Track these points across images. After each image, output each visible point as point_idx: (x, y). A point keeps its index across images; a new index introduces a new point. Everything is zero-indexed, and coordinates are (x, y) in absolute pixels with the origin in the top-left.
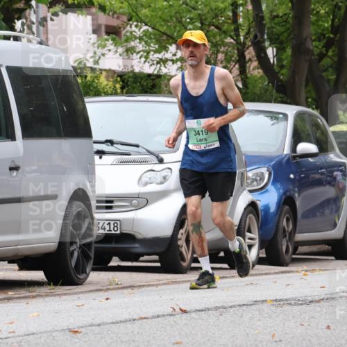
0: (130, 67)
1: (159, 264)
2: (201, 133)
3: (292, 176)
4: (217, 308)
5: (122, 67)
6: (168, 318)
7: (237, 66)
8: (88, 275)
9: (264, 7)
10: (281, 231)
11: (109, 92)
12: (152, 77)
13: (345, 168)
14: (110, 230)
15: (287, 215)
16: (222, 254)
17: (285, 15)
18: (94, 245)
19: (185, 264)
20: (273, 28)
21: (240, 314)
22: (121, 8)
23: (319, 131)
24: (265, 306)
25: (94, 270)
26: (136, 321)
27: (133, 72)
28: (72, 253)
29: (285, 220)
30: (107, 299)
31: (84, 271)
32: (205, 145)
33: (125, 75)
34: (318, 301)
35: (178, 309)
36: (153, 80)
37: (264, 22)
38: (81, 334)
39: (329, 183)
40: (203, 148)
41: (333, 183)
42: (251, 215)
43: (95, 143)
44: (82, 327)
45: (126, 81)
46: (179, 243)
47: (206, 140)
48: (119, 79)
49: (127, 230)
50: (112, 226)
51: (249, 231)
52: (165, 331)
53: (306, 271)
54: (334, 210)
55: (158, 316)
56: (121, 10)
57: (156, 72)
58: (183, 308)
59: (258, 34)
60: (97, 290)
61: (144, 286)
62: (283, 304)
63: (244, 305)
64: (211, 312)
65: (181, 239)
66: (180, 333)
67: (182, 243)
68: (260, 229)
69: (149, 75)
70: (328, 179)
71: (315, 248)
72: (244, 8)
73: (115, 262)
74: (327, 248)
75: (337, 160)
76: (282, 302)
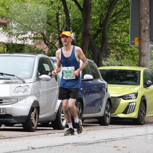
0: (11, 41)
1: (22, 128)
2: (68, 72)
3: (81, 89)
4: (48, 147)
5: (7, 41)
6: (26, 151)
7: (58, 41)
9: (70, 15)
11: (2, 52)
12: (21, 45)
13: (105, 86)
14: (1, 113)
15: (79, 106)
16: (50, 123)
17: (80, 19)
19: (34, 128)
20: (74, 24)
21: (58, 149)
22: (7, 15)
23: (94, 70)
24: (69, 146)
27: (12, 43)
29: (78, 108)
33: (9, 45)
34: (92, 144)
35: (30, 147)
36: (21, 47)
37: (70, 22)
39: (98, 92)
41: (99, 92)
45: (9, 47)
46: (32, 118)
47: (70, 75)
48: (6, 46)
49: (8, 113)
50: (2, 111)
51: (62, 113)
53: (87, 130)
54: (100, 104)
55: (22, 150)
56: (7, 16)
57: (22, 43)
58: (33, 147)
59: (67, 27)
61: (16, 137)
62: (77, 145)
63: (60, 145)
64: (45, 148)
65: (32, 117)
67: (33, 118)
69: (19, 45)
70: (97, 90)
71: (91, 121)
72: (61, 16)
73: (3, 127)
74: (96, 120)
75: (102, 82)
76: (76, 144)
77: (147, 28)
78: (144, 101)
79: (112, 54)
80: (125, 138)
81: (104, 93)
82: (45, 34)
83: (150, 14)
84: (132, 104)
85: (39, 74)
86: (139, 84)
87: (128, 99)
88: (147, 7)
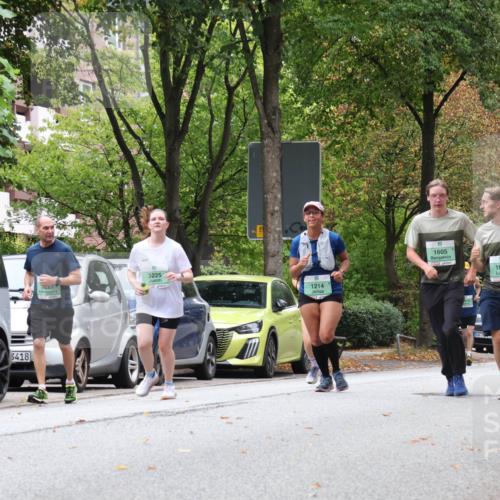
6: (66, 428)
8: (4, 395)
14: (23, 360)
18: (9, 372)
19: (81, 385)
21: (123, 424)
24: (142, 417)
25: (9, 391)
26: (41, 431)
34: (183, 413)
39: (193, 321)
41: (196, 321)
43: (11, 291)
46: (77, 368)
50: (24, 356)
51: (131, 358)
54: (196, 342)
56: (33, 187)
60: (11, 407)
63: (126, 417)
65: (78, 366)
73: (26, 384)
74: (190, 370)
75: (199, 303)
76: (156, 414)
77: (277, 208)
78: (273, 336)
79: (216, 254)
80: (240, 403)
81: (204, 323)
82: (99, 219)
83: (282, 184)
84: (254, 341)
85: (90, 290)
86: (264, 306)
87: (247, 333)
88: (277, 171)
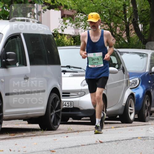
0: (78, 33)
1: (90, 121)
2: (95, 59)
3: (149, 82)
4: (116, 141)
5: (74, 33)
6: (94, 145)
7: (125, 32)
8: (58, 126)
9: (138, 6)
10: (145, 106)
11: (69, 44)
14: (68, 106)
15: (147, 99)
16: (118, 117)
17: (147, 9)
18: (61, 113)
20: (141, 15)
21: (126, 144)
22: (74, 7)
24: (137, 140)
25: (61, 124)
26: (80, 147)
27: (79, 35)
28: (52, 116)
29: (146, 101)
30: (67, 137)
31: (57, 124)
32: (97, 65)
33: (76, 37)
35: (98, 141)
37: (138, 13)
38: (55, 152)
40: (96, 66)
42: (131, 99)
43: (62, 67)
44: (56, 149)
45: (76, 40)
47: (97, 63)
48: (73, 38)
49: (76, 106)
50: (69, 104)
51: (130, 106)
52: (93, 151)
55: (90, 144)
56: (74, 8)
58: (101, 141)
59: (135, 18)
60: (62, 133)
61: (83, 131)
63: (128, 139)
64: (113, 142)
66: (99, 152)
68: (135, 105)
72: (129, 7)
73: (70, 120)
76: (145, 138)
82: (112, 26)
